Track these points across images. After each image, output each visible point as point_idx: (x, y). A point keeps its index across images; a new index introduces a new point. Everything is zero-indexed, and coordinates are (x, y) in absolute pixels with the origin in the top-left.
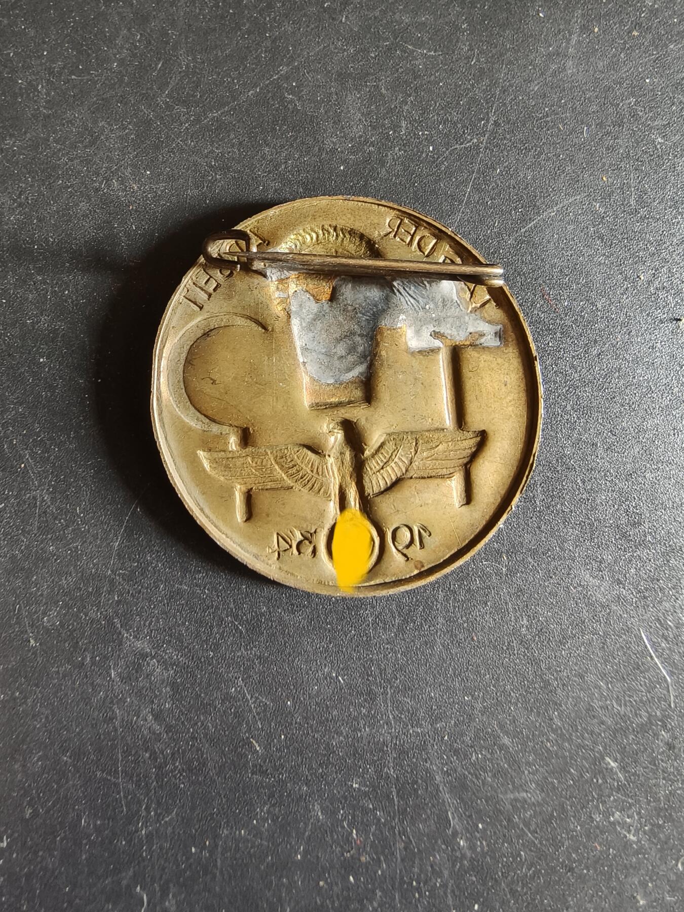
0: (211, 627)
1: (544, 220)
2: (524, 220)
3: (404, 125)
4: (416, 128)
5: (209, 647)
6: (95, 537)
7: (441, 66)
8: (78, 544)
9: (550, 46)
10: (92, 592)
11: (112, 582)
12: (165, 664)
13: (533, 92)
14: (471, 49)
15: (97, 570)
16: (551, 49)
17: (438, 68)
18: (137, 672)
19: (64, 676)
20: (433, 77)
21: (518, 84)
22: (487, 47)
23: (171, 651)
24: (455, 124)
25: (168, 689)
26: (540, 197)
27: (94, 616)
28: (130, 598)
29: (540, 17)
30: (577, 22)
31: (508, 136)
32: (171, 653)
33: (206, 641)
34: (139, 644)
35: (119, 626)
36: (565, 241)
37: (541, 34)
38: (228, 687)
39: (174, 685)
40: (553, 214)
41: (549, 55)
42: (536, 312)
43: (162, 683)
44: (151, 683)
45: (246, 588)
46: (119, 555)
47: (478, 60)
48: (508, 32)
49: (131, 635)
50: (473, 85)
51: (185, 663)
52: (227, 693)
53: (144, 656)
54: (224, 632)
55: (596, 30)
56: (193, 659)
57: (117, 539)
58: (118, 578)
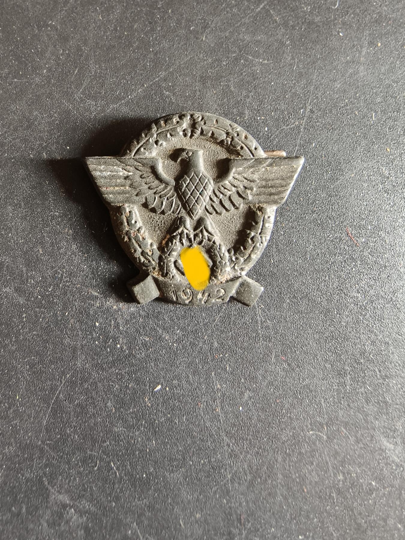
0: (114, 483)
1: (347, 180)
2: (333, 179)
3: (247, 113)
4: (256, 115)
5: (112, 498)
6: (29, 416)
7: (272, 70)
8: (17, 422)
9: (347, 56)
10: (27, 458)
11: (42, 450)
12: (81, 513)
13: (337, 89)
14: (293, 58)
15: (31, 441)
16: (348, 58)
17: (270, 72)
18: (60, 518)
19: (6, 523)
20: (266, 79)
21: (326, 83)
22: (304, 57)
23: (84, 502)
24: (283, 112)
25: (83, 532)
26: (344, 163)
27: (28, 476)
28: (55, 462)
29: (340, 36)
30: (366, 39)
31: (320, 120)
32: (85, 504)
33: (110, 495)
34: (61, 497)
35: (46, 483)
36: (362, 195)
37: (341, 48)
38: (126, 531)
39: (87, 529)
40: (353, 175)
41: (347, 62)
42: (342, 246)
43: (78, 528)
44: (70, 527)
45: (139, 454)
46: (47, 429)
47: (298, 66)
48: (318, 46)
49: (55, 490)
50: (295, 84)
51: (95, 511)
52: (126, 535)
53: (64, 506)
54: (122, 487)
55: (379, 44)
56: (100, 507)
57: (46, 417)
58: (46, 447)
